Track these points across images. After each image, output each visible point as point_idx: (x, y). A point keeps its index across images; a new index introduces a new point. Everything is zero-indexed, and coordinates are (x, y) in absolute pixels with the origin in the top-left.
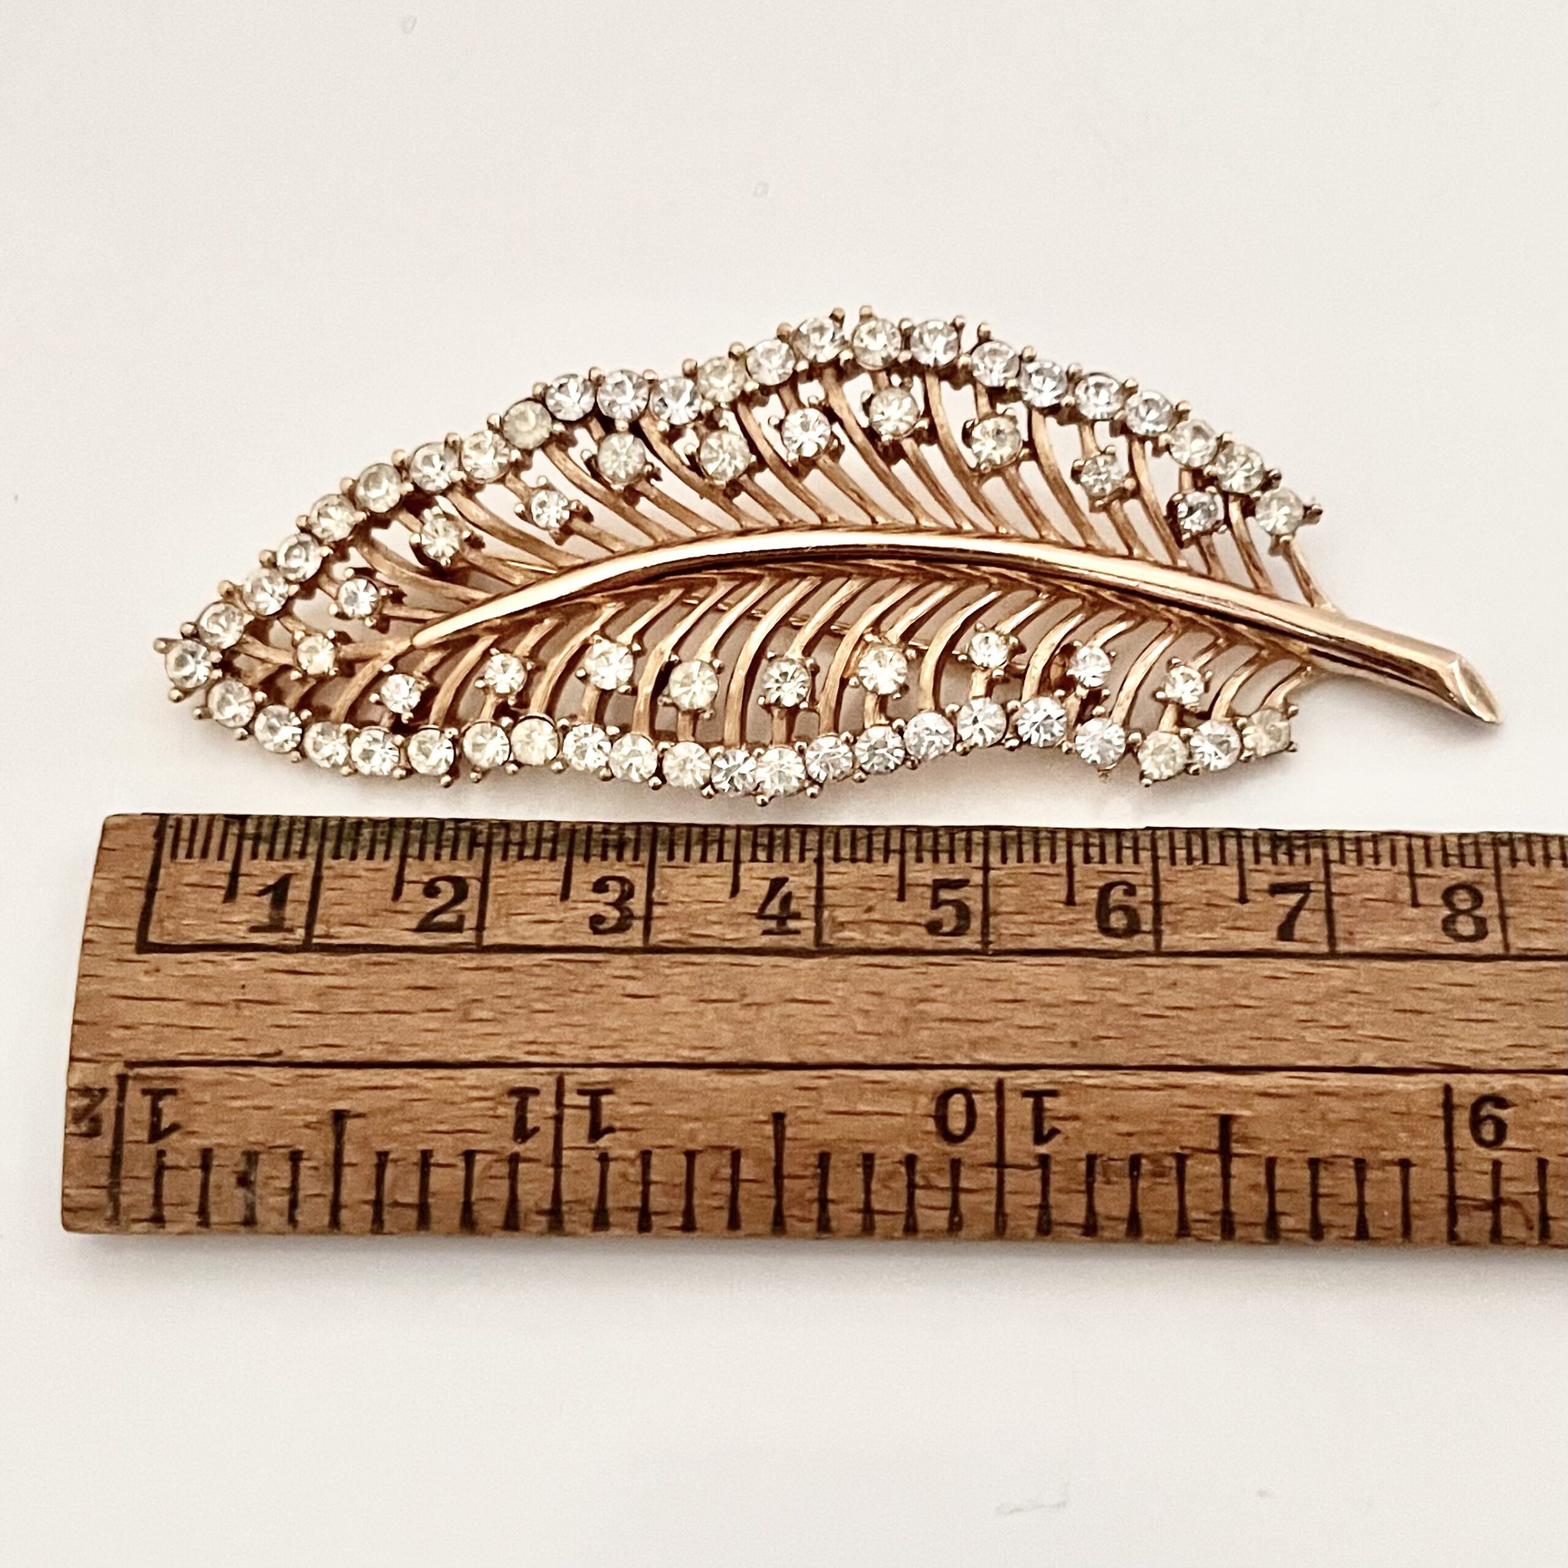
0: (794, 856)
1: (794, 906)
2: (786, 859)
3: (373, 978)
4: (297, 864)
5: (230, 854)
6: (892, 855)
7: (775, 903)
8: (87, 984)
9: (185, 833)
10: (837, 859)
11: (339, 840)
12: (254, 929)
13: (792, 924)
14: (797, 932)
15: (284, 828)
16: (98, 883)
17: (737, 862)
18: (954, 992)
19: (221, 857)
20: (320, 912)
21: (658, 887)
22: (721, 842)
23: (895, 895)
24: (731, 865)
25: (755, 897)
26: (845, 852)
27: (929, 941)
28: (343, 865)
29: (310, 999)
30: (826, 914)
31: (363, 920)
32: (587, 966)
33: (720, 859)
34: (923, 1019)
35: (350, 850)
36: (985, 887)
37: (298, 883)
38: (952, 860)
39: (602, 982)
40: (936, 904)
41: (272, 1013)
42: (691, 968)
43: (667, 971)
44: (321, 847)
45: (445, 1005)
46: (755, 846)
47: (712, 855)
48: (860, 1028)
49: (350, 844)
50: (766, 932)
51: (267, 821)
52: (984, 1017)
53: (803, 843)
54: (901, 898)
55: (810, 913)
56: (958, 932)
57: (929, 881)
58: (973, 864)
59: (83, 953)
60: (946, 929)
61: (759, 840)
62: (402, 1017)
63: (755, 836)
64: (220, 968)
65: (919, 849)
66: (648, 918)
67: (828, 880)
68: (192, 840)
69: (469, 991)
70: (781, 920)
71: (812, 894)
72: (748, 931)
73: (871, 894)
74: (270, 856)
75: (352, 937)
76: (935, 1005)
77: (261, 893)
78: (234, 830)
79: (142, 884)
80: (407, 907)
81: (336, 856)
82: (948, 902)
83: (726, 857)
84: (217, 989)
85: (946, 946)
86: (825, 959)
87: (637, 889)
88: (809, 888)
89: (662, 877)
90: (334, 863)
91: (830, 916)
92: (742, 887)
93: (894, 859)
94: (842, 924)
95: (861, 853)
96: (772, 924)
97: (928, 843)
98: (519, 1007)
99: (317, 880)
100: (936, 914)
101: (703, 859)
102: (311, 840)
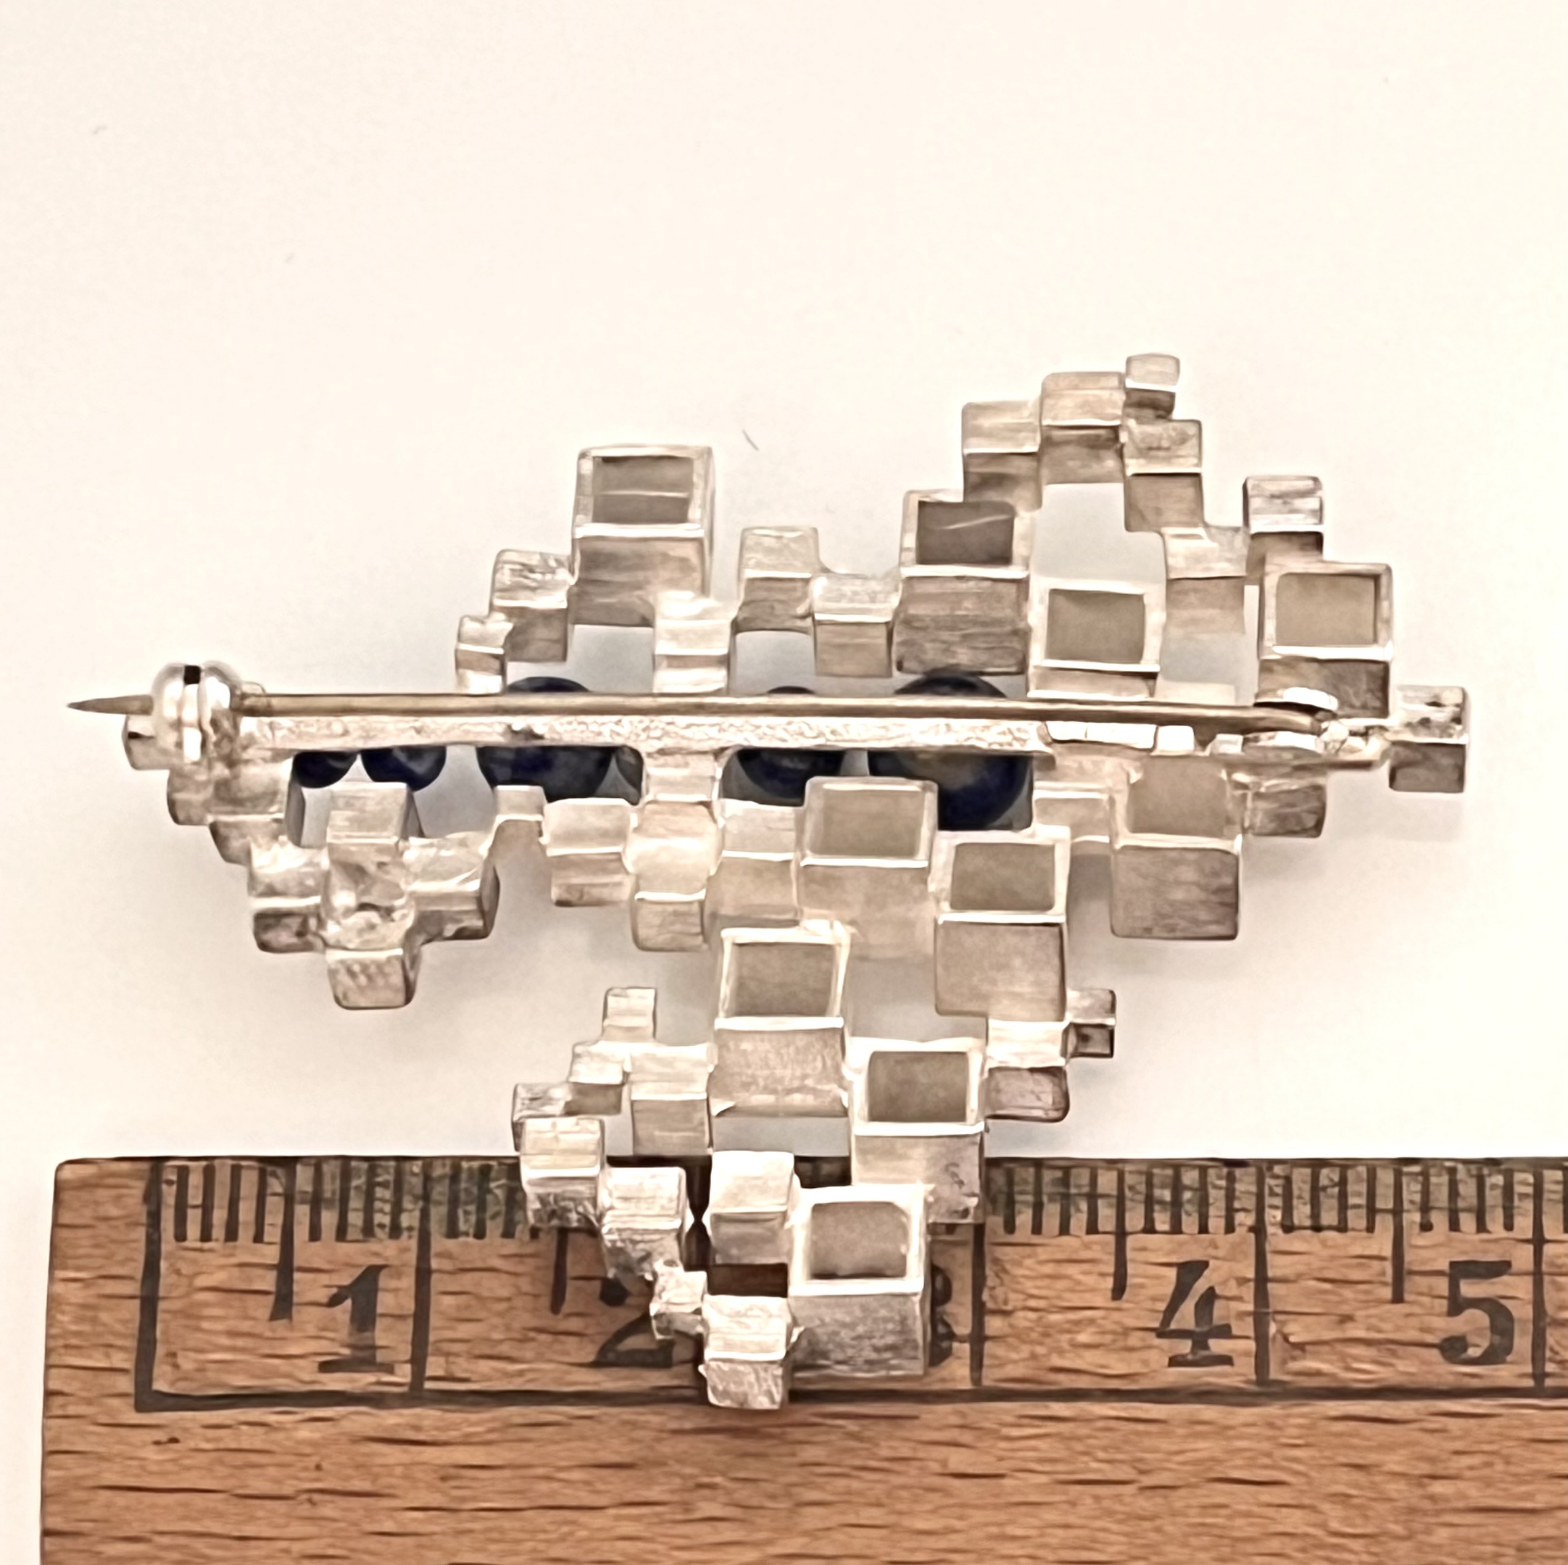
0: (1216, 1222)
1: (1220, 1312)
2: (1203, 1229)
3: (528, 1446)
4: (385, 1249)
5: (273, 1234)
6: (1378, 1218)
7: (1188, 1308)
8: (59, 1468)
9: (195, 1197)
10: (1288, 1227)
11: (454, 1202)
12: (326, 1367)
13: (1217, 1346)
14: (1226, 1360)
15: (358, 1182)
16: (59, 1288)
17: (1121, 1234)
18: (1488, 1465)
19: (258, 1238)
20: (432, 1337)
21: (991, 1281)
22: (1093, 1197)
23: (1387, 1293)
24: (1111, 1239)
25: (1154, 1299)
26: (1302, 1213)
27: (1448, 1373)
28: (465, 1248)
29: (430, 1487)
30: (1273, 1329)
31: (505, 1349)
32: (883, 1427)
33: (1092, 1228)
34: (1439, 1512)
35: (473, 1218)
36: (1537, 1275)
37: (394, 1284)
38: (1481, 1227)
39: (905, 1451)
40: (1457, 1305)
41: (370, 1513)
42: (1051, 1428)
43: (1015, 1432)
44: (425, 1215)
45: (653, 1494)
46: (1150, 1202)
47: (1079, 1220)
48: (1335, 1525)
49: (472, 1208)
50: (1174, 1362)
51: (326, 1168)
52: (1539, 1502)
53: (1230, 1196)
54: (1398, 1298)
55: (1247, 1327)
56: (1492, 1357)
57: (1444, 1266)
58: (1516, 1234)
59: (47, 1415)
60: (1473, 1352)
61: (1157, 1193)
62: (584, 1517)
63: (1150, 1185)
64: (279, 1436)
65: (1425, 1208)
66: (978, 1338)
67: (1277, 1266)
68: (207, 1208)
69: (688, 1470)
70: (1200, 1341)
71: (1249, 1292)
72: (1145, 1363)
73: (1347, 1292)
74: (341, 1233)
75: (489, 1379)
76: (1461, 1485)
77: (334, 1301)
78: (276, 1185)
79: (132, 1288)
80: (574, 1324)
81: (453, 1232)
82: (1476, 1303)
83: (1100, 1228)
84: (272, 1471)
85: (1475, 1383)
86: (1273, 1410)
87: (956, 1286)
88: (1242, 1281)
89: (996, 1261)
90: (451, 1244)
91: (1279, 1331)
92: (1130, 1281)
93: (1385, 1225)
94: (1301, 1346)
95: (1329, 1217)
96: (1185, 1347)
97: (1440, 1196)
98: (773, 1497)
99: (423, 1274)
100: (1459, 1325)
101: (1064, 1230)
102: (407, 1203)
